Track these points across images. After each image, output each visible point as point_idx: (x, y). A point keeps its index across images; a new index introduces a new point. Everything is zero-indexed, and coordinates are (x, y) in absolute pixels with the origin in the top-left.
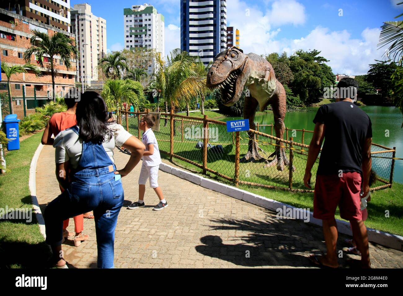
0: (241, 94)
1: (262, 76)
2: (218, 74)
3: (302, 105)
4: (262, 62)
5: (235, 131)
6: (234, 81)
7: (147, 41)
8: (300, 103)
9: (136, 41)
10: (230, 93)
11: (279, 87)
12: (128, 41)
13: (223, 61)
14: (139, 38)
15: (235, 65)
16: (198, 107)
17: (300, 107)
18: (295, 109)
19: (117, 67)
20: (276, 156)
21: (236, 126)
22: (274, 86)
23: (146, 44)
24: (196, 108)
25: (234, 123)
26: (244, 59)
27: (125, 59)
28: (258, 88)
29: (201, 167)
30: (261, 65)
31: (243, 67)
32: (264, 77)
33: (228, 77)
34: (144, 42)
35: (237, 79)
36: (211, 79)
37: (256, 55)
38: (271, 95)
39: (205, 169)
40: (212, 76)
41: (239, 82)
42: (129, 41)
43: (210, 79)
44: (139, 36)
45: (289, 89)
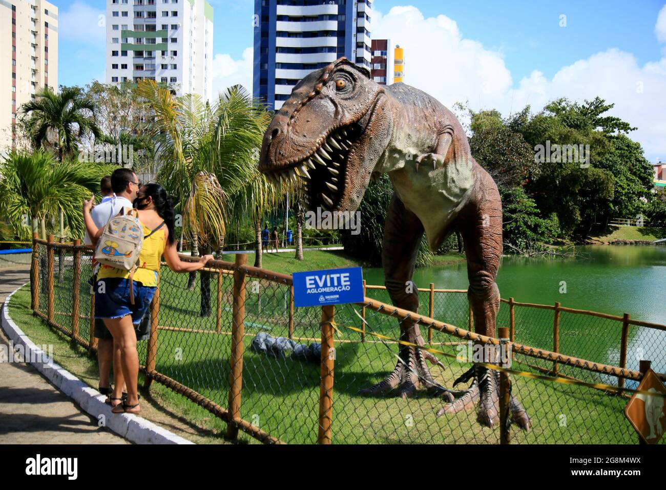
0: (361, 198)
1: (429, 147)
2: (291, 135)
3: (564, 241)
4: (430, 110)
5: (318, 303)
6: (340, 158)
7: (166, 68)
8: (559, 236)
9: (139, 67)
10: (329, 192)
11: (482, 183)
12: (115, 66)
13: (310, 98)
14: (146, 58)
15: (343, 111)
16: (288, 240)
17: (557, 247)
18: (545, 250)
19: (66, 126)
20: (474, 380)
21: (323, 290)
22: (466, 179)
23: (164, 75)
24: (285, 244)
25: (315, 280)
26: (371, 97)
27: (91, 108)
28: (417, 182)
29: (224, 417)
30: (426, 117)
31: (367, 117)
32: (434, 150)
33: (323, 145)
34: (159, 69)
35: (349, 151)
36: (273, 150)
37: (413, 88)
38: (458, 204)
39: (234, 423)
40: (276, 140)
41: (357, 162)
42: (120, 67)
43: (269, 151)
44: (145, 55)
45: (529, 198)
